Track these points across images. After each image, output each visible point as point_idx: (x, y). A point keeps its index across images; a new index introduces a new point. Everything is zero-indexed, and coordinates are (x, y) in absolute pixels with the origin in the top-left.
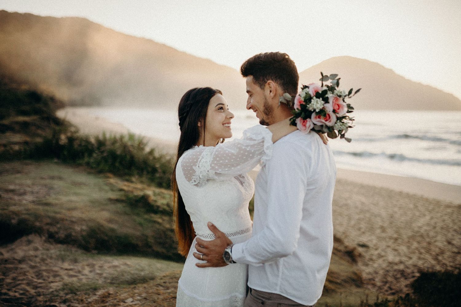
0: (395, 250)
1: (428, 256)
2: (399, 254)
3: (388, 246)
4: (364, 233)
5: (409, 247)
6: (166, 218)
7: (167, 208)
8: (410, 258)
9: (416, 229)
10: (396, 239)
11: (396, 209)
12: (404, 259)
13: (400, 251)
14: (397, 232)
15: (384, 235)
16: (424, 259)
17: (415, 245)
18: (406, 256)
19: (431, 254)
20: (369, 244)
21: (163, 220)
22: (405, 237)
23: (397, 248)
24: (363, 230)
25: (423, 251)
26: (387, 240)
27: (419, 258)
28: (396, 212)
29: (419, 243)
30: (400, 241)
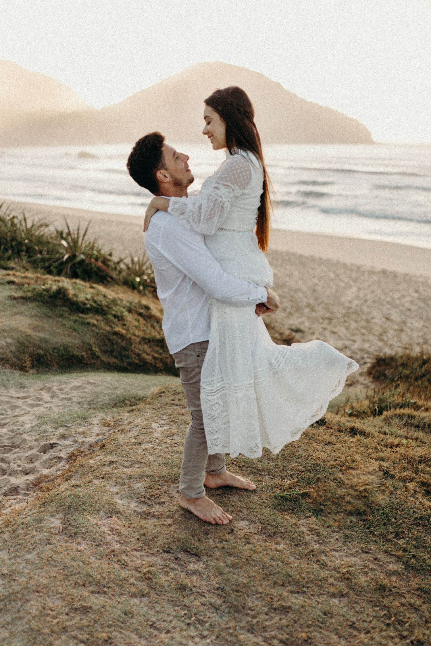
0: (334, 333)
1: (371, 337)
2: (340, 338)
3: (325, 329)
4: (291, 314)
5: (347, 328)
6: (100, 318)
7: (94, 305)
8: (354, 341)
9: (347, 305)
10: (330, 319)
11: (316, 281)
12: (347, 343)
13: (340, 334)
14: (328, 310)
15: (314, 315)
16: (368, 341)
17: (353, 325)
18: (349, 339)
19: (374, 335)
20: (302, 327)
21: (97, 320)
22: (339, 315)
23: (335, 330)
24: (289, 310)
25: (364, 331)
26: (321, 321)
27: (364, 341)
28: (317, 285)
29: (356, 322)
30: (335, 321)
